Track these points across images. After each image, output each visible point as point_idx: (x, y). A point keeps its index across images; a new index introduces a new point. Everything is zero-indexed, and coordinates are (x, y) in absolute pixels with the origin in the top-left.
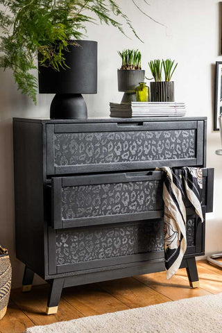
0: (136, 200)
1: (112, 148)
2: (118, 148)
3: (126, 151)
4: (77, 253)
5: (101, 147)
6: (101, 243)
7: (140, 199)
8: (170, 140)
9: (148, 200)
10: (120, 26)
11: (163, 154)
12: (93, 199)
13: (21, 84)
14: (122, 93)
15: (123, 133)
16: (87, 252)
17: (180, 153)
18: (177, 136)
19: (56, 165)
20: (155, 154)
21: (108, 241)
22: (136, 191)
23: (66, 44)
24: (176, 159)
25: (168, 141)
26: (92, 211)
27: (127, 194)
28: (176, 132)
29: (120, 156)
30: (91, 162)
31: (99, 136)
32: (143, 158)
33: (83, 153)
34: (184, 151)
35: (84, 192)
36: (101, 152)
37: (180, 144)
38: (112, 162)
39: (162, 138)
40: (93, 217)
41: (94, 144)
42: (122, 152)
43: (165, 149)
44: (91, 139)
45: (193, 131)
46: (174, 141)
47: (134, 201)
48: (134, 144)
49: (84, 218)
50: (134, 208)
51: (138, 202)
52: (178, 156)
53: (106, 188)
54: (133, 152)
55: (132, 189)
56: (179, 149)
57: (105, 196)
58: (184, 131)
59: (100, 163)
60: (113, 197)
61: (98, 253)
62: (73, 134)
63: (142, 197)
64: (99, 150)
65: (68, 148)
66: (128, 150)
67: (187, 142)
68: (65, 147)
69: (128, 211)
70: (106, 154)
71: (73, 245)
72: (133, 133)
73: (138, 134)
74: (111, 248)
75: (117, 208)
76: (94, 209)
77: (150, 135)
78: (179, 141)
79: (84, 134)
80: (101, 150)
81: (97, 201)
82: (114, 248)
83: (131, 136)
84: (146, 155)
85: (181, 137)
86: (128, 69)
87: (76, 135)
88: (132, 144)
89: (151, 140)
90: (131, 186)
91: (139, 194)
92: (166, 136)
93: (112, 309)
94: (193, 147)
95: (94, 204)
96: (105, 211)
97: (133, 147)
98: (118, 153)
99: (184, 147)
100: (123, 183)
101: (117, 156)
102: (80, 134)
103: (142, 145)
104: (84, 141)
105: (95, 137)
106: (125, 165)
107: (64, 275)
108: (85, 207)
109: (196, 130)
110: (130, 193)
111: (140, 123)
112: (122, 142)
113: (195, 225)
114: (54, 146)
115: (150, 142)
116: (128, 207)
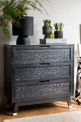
0: (43, 73)
1: (37, 55)
2: (40, 55)
3: (43, 57)
4: (24, 94)
5: (33, 55)
6: (33, 90)
7: (45, 73)
8: (60, 53)
9: (48, 73)
10: (42, 11)
11: (57, 58)
12: (27, 73)
13: (4, 32)
14: (44, 35)
15: (42, 50)
16: (28, 93)
17: (64, 57)
18: (63, 51)
19: (16, 61)
20: (54, 58)
21: (36, 90)
22: (43, 70)
23: (21, 18)
24: (62, 60)
25: (59, 53)
26: (27, 77)
27: (40, 71)
28: (62, 50)
29: (41, 58)
30: (30, 61)
31: (33, 51)
32: (49, 59)
33: (26, 57)
34: (66, 57)
35: (24, 70)
36: (33, 57)
37: (64, 54)
38: (38, 60)
39: (57, 52)
40: (27, 79)
41: (31, 54)
42: (41, 57)
43: (58, 56)
44: (30, 52)
45: (69, 49)
46: (61, 53)
47: (43, 74)
48: (46, 54)
49: (24, 79)
50: (43, 76)
51: (44, 74)
52: (63, 58)
53: (32, 69)
54: (46, 57)
55: (42, 69)
56: (63, 56)
57: (32, 72)
58: (65, 49)
59: (33, 61)
60: (35, 72)
61: (32, 94)
62: (23, 50)
63: (46, 72)
64: (32, 56)
65: (21, 55)
66: (44, 56)
67: (66, 53)
68: (20, 55)
69: (41, 77)
70: (35, 57)
71: (23, 90)
72: (46, 50)
73: (47, 50)
74: (37, 92)
75: (36, 76)
76: (28, 76)
77: (52, 51)
78: (63, 53)
79: (27, 50)
80: (33, 56)
81: (29, 73)
82: (38, 92)
83: (45, 51)
84: (50, 58)
85: (64, 51)
86: (46, 26)
87: (24, 50)
88: (45, 54)
89: (53, 52)
90: (41, 68)
91: (45, 71)
92: (58, 51)
93: (37, 114)
94: (69, 55)
95: (28, 74)
96: (32, 77)
97: (46, 55)
98: (40, 57)
99: (65, 55)
100: (39, 67)
101: (40, 58)
102: (25, 50)
103: (49, 54)
104: (27, 53)
105: (31, 51)
106: (42, 62)
107: (19, 101)
108: (25, 76)
109: (70, 49)
110: (41, 71)
111: (48, 46)
112: (41, 53)
113: (70, 84)
114: (16, 55)
115: (52, 53)
116: (40, 76)
